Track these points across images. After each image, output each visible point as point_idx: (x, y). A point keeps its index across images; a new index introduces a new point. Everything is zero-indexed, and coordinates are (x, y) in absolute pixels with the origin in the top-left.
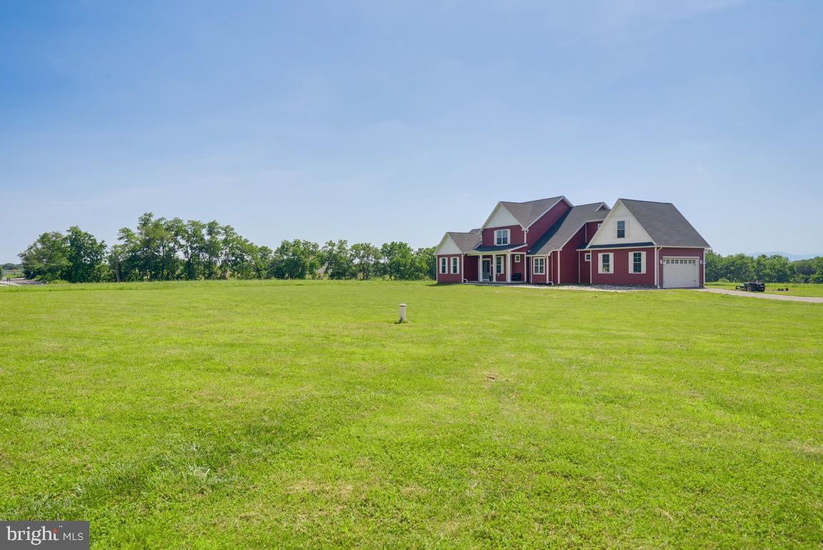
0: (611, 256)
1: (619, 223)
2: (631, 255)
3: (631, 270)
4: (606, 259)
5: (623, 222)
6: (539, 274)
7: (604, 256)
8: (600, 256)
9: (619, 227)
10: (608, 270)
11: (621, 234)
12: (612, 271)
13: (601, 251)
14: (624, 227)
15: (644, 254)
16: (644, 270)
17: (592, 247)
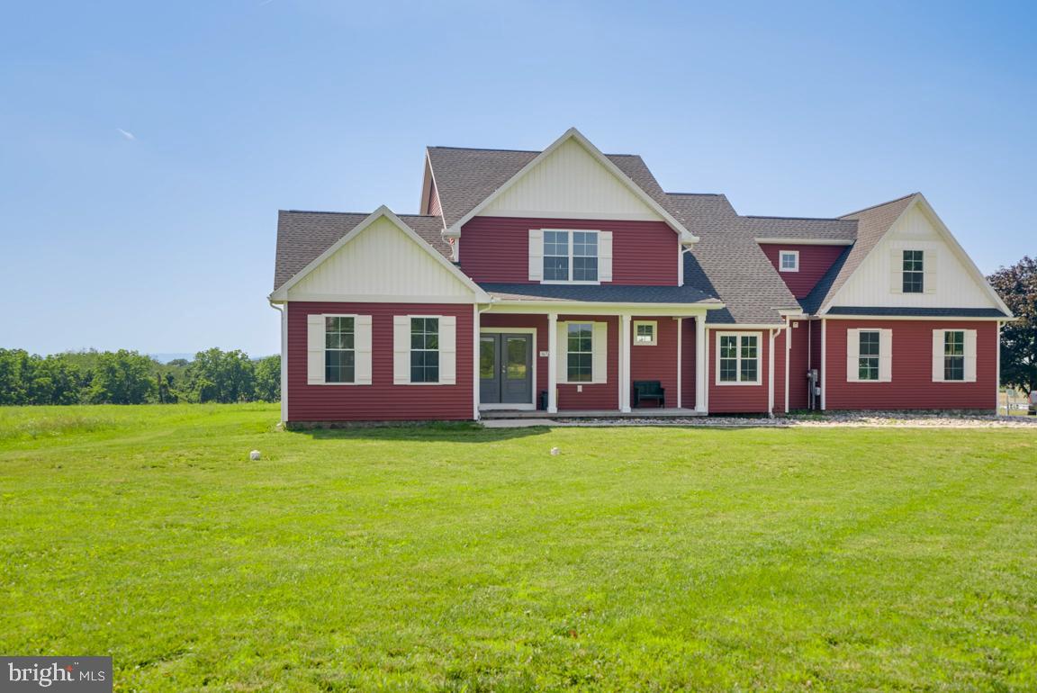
0: (886, 337)
1: (907, 255)
2: (939, 337)
3: (938, 374)
4: (869, 345)
5: (919, 255)
6: (739, 382)
7: (863, 336)
8: (853, 336)
9: (907, 266)
10: (875, 374)
11: (913, 282)
12: (885, 374)
13: (855, 324)
14: (919, 266)
15: (970, 338)
16: (970, 374)
17: (833, 310)
